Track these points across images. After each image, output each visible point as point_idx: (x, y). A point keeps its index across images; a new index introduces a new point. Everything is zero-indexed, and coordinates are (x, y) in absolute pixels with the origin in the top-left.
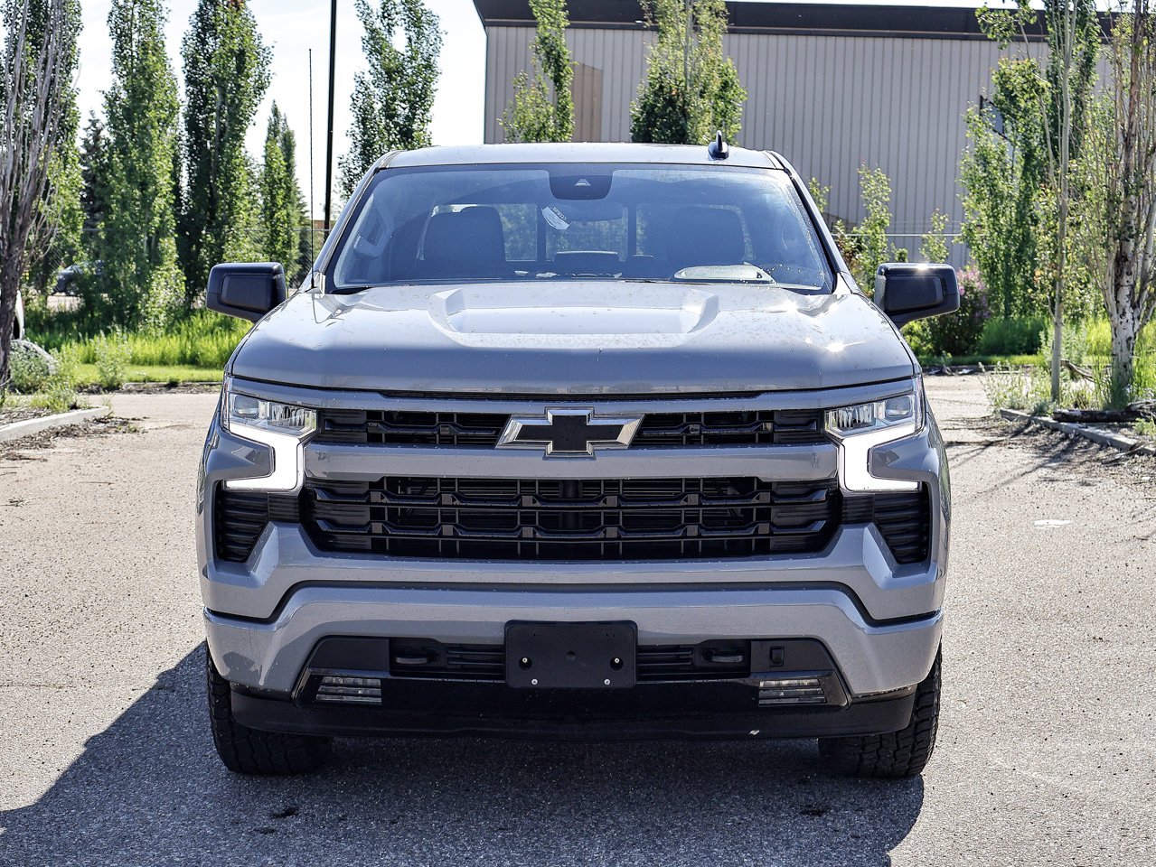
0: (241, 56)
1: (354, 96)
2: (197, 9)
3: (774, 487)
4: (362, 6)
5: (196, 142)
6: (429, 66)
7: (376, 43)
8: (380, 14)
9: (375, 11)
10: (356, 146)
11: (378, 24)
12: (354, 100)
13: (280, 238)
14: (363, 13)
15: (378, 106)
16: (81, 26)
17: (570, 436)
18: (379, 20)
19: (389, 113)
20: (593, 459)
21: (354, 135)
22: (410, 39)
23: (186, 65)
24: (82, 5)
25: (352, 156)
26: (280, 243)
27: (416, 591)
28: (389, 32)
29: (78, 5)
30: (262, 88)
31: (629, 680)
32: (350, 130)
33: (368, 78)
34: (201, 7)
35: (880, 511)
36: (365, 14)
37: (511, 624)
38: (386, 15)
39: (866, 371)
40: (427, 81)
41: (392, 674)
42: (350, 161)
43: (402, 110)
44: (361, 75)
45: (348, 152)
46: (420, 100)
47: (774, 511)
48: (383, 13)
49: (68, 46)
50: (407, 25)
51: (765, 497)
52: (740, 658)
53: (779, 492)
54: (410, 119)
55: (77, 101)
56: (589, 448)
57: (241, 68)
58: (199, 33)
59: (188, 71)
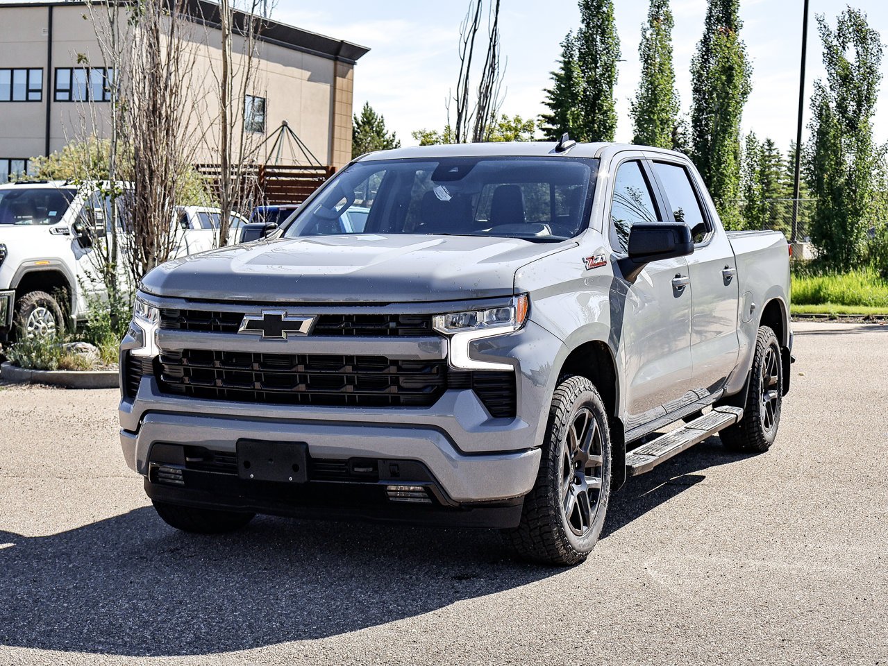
0: (728, 71)
1: (813, 98)
2: (702, 37)
3: (400, 363)
4: (823, 29)
5: (698, 136)
6: (872, 72)
7: (832, 57)
8: (836, 34)
9: (833, 32)
10: (814, 136)
11: (835, 42)
12: (812, 100)
13: (756, 206)
14: (824, 34)
15: (833, 105)
16: (619, 54)
17: (273, 327)
18: (836, 39)
19: (842, 108)
20: (286, 341)
21: (812, 127)
22: (858, 52)
23: (693, 79)
24: (620, 38)
25: (811, 143)
26: (756, 210)
27: (199, 418)
28: (844, 48)
29: (618, 39)
30: (745, 94)
31: (303, 478)
32: (809, 124)
33: (825, 83)
34: (705, 36)
35: (477, 382)
36: (826, 34)
37: (241, 440)
38: (841, 35)
39: (467, 291)
40: (870, 85)
41: (187, 468)
42: (809, 147)
43: (852, 106)
44: (818, 82)
45: (808, 140)
46: (865, 100)
47: (401, 379)
48: (839, 33)
49: (609, 69)
50: (855, 42)
51: (393, 369)
52: (371, 469)
53: (404, 366)
54: (857, 113)
55: (616, 107)
56: (284, 335)
57: (730, 79)
58: (703, 56)
59: (695, 83)
